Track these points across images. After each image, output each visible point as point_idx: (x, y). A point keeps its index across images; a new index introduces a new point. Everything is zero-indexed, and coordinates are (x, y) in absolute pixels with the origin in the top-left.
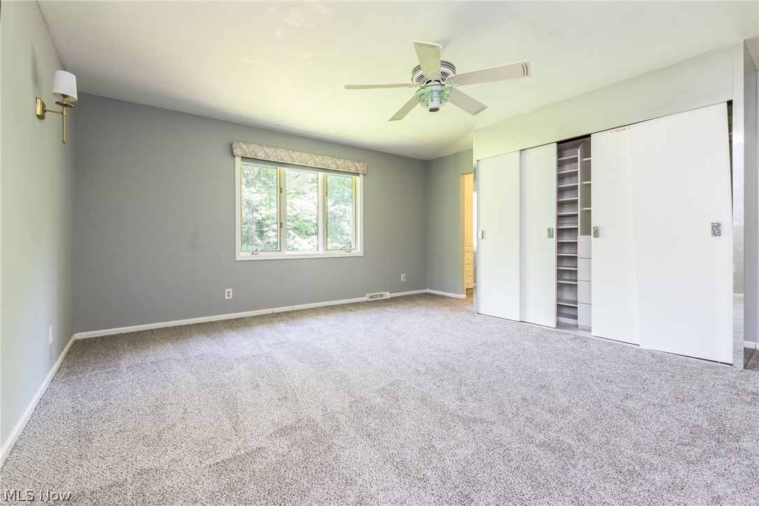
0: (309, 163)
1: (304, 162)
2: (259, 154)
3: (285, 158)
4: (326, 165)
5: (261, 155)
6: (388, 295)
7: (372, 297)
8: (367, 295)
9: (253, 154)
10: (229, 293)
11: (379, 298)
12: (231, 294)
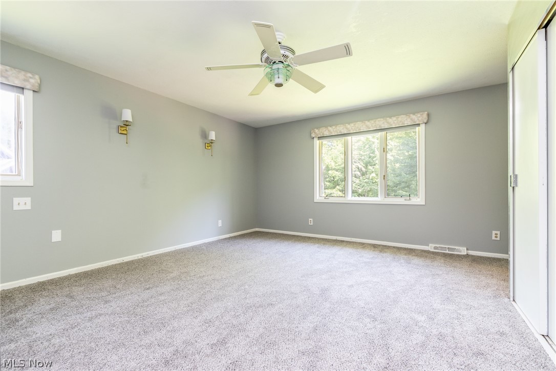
0: (362, 129)
1: (357, 129)
2: (325, 133)
3: (342, 131)
4: (378, 126)
5: (326, 133)
6: (463, 251)
7: (435, 248)
8: (430, 245)
9: (321, 134)
10: (311, 221)
11: (447, 252)
12: (312, 222)
